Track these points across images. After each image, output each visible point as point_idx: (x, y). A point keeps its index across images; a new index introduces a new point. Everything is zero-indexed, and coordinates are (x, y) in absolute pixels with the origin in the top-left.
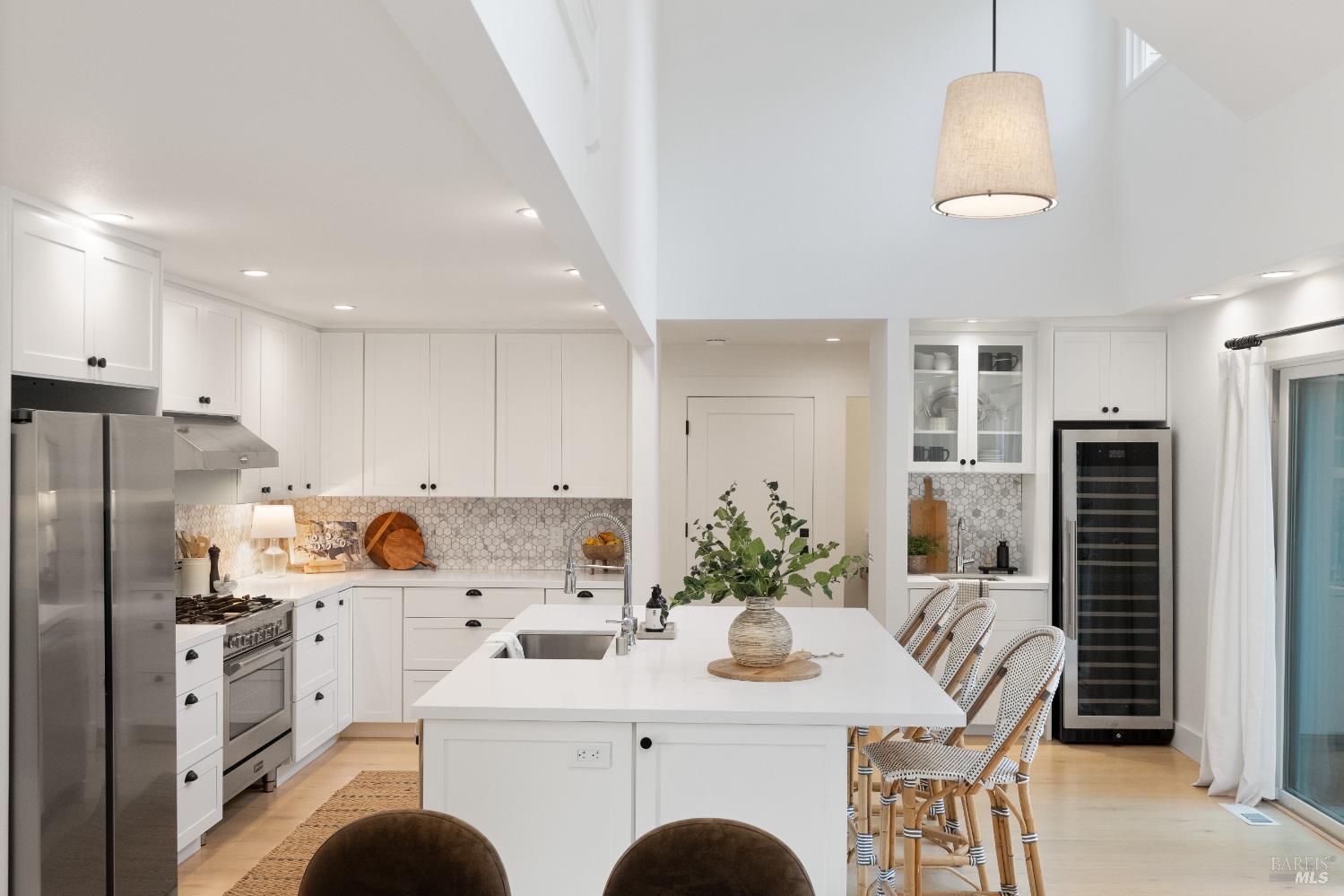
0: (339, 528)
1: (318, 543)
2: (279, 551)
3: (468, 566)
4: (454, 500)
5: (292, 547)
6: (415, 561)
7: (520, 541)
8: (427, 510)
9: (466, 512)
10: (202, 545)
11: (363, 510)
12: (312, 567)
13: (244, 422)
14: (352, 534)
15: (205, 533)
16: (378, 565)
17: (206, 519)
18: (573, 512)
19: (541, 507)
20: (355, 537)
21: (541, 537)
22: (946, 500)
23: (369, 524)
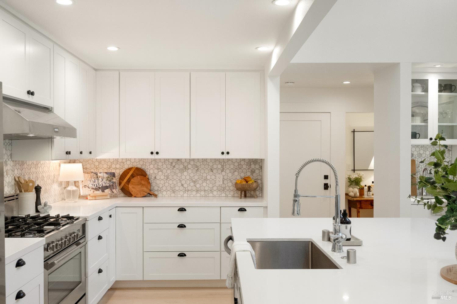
0: (106, 176)
1: (95, 183)
2: (74, 188)
3: (173, 195)
4: (166, 160)
5: (81, 186)
6: (146, 192)
7: (200, 182)
8: (152, 166)
9: (172, 167)
10: (31, 184)
11: (118, 166)
12: (92, 197)
13: (55, 111)
14: (112, 179)
15: (32, 177)
16: (126, 195)
17: (33, 170)
18: (228, 166)
19: (211, 164)
20: (114, 181)
21: (211, 180)
22: (415, 159)
23: (121, 173)
